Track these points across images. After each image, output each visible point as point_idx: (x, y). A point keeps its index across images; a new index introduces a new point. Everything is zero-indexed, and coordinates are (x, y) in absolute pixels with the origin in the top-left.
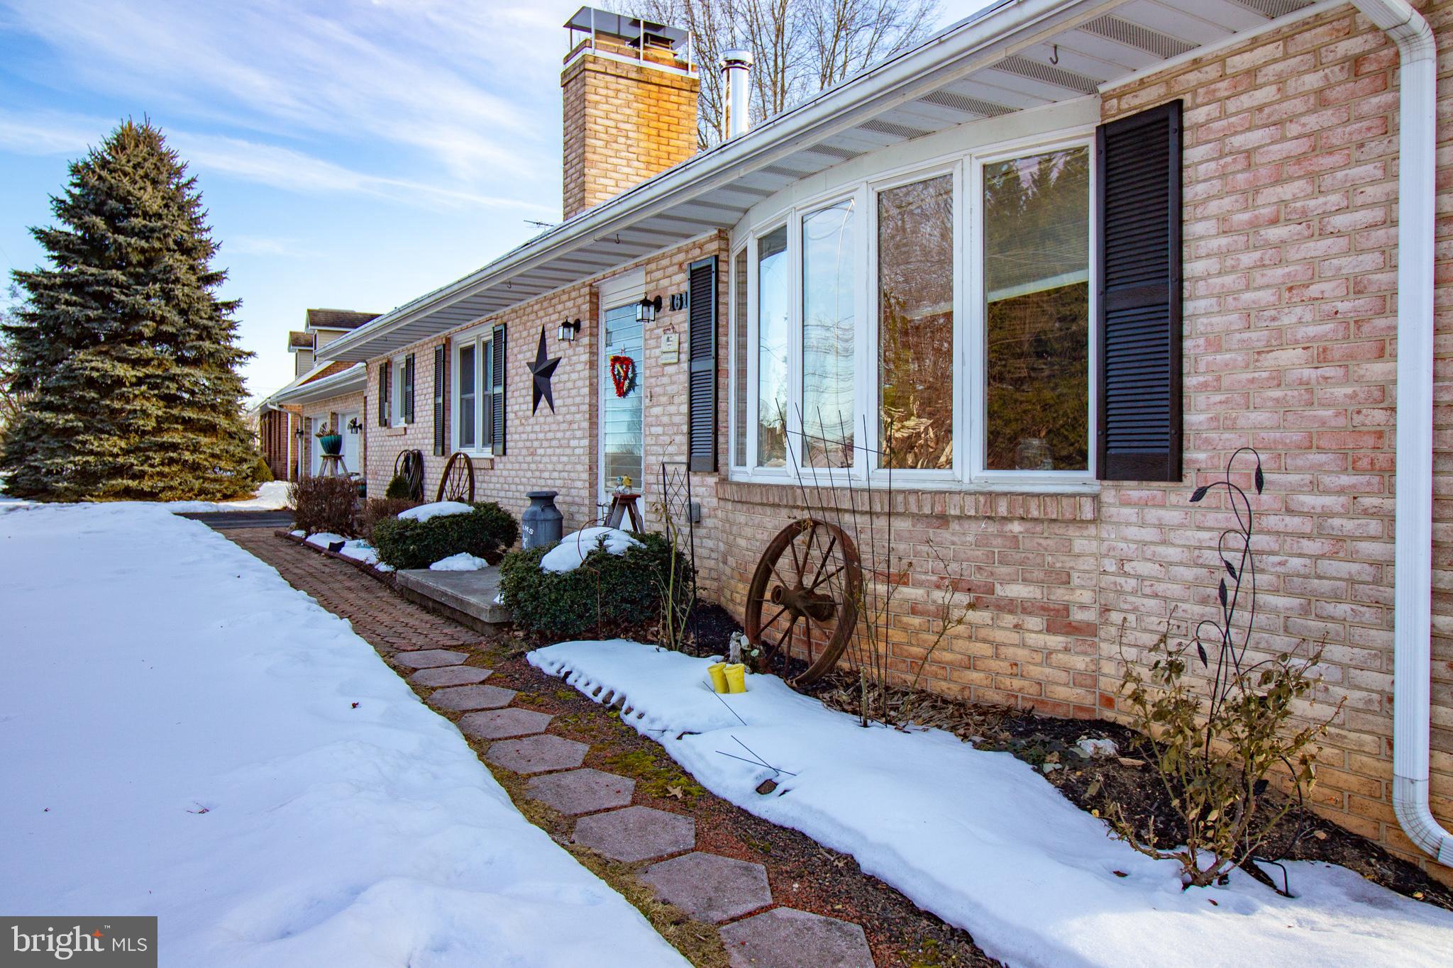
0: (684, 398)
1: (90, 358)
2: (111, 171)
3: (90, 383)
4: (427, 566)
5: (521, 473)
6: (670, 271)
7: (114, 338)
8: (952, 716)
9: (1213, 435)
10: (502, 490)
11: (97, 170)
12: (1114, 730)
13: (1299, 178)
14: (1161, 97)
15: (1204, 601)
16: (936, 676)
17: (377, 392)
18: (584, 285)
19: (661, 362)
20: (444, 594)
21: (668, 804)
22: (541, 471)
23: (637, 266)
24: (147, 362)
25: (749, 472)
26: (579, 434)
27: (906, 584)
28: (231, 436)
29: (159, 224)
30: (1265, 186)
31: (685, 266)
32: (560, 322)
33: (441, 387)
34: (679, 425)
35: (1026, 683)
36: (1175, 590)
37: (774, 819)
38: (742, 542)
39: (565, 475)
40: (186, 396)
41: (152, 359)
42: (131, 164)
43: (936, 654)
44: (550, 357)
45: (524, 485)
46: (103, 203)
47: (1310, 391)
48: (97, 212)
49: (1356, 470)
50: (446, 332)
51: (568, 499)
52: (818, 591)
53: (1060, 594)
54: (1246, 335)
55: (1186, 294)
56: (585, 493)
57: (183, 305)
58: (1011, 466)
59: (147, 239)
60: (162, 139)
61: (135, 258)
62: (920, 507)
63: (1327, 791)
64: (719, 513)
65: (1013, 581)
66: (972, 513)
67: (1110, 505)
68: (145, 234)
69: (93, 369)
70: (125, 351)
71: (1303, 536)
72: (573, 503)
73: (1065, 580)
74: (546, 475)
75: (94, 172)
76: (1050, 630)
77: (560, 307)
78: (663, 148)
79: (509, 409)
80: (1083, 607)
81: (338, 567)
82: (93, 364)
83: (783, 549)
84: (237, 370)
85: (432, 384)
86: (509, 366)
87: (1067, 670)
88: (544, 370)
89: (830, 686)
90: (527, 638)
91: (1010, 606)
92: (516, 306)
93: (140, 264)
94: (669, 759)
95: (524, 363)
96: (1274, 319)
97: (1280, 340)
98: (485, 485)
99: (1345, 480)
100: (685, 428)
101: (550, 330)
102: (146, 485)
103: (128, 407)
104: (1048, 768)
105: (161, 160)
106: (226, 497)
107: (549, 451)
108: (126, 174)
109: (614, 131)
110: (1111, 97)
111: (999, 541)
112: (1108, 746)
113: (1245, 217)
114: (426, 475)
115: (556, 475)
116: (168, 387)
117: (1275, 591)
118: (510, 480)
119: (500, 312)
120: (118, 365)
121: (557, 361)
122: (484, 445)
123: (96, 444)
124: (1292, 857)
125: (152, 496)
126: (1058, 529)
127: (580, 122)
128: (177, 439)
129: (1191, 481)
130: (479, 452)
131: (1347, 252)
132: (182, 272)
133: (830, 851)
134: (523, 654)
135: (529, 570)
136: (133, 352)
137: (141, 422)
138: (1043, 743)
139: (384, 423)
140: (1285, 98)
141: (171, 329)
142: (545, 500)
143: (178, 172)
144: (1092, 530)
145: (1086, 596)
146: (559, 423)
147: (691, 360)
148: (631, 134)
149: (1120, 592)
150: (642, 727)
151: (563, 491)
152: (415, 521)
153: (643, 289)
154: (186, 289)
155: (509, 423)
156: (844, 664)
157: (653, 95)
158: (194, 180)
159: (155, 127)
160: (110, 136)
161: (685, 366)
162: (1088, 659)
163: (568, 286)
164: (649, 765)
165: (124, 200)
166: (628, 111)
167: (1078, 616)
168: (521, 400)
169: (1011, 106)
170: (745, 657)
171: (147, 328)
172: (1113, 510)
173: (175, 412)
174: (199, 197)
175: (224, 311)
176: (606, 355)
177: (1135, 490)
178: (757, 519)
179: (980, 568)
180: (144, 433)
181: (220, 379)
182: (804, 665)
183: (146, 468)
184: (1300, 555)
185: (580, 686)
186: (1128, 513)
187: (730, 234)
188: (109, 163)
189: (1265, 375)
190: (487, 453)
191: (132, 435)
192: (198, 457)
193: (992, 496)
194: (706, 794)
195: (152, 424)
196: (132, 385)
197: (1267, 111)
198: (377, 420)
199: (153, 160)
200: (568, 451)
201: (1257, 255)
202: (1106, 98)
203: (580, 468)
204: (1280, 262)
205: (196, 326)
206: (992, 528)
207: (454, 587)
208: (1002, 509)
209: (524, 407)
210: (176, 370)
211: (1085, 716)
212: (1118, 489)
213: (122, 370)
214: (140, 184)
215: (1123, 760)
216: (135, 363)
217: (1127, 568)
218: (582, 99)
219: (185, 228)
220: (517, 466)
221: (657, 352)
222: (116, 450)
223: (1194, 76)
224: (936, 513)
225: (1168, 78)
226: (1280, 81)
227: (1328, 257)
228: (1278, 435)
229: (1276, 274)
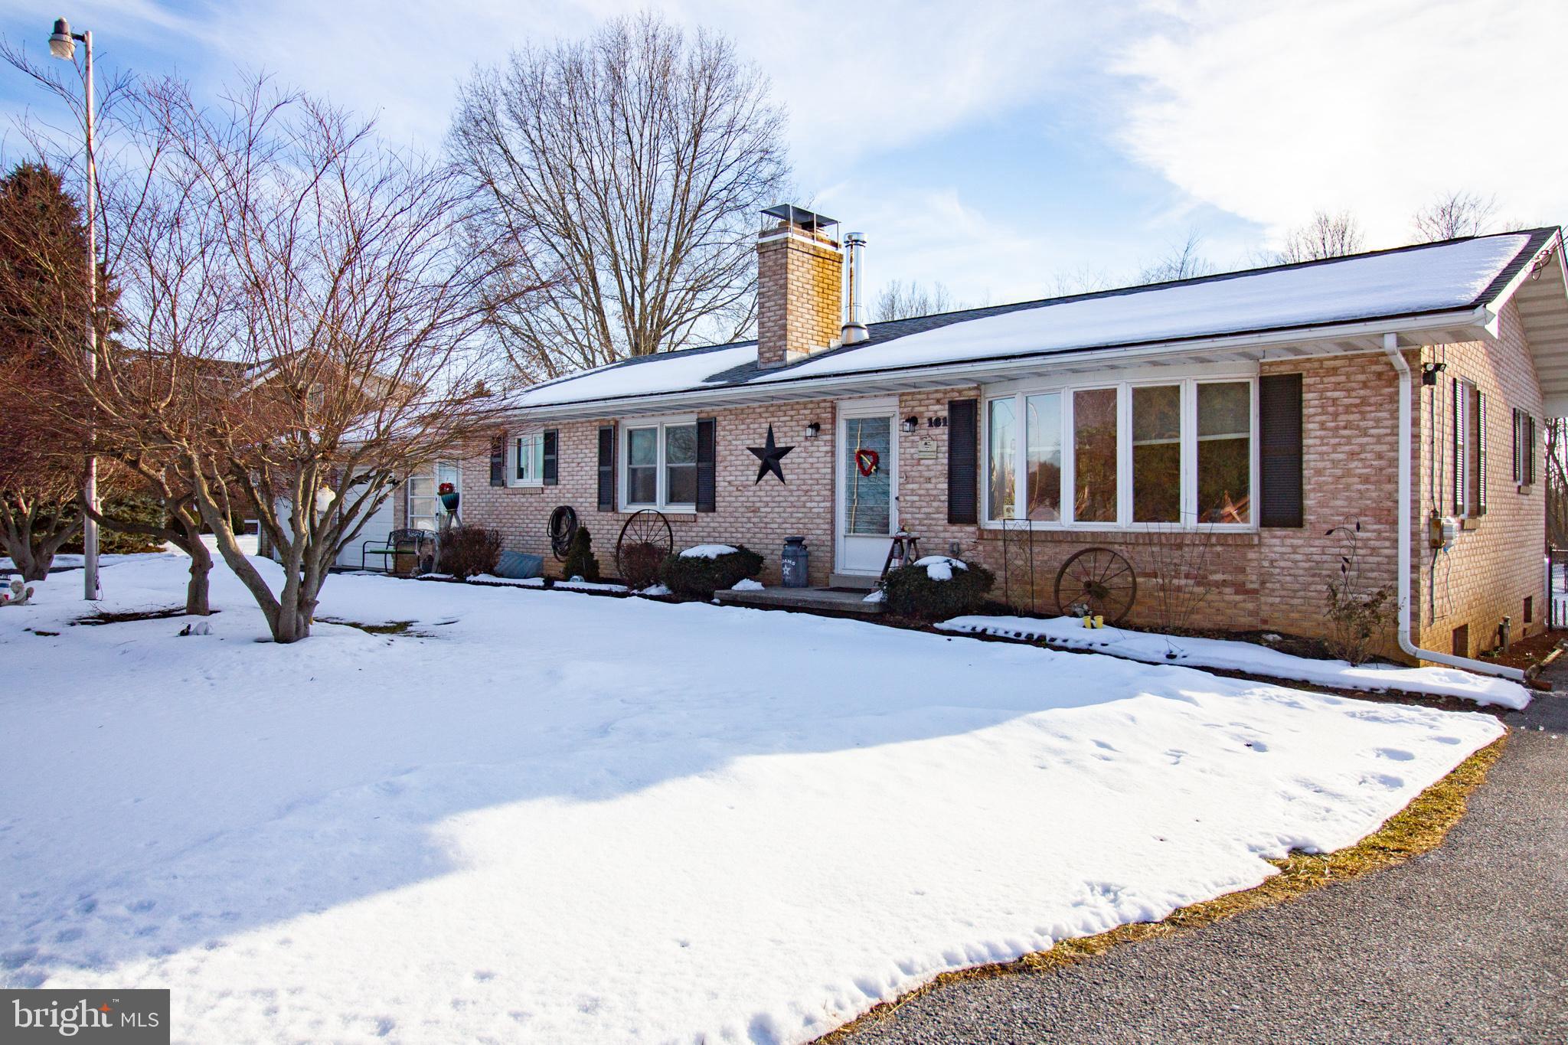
0: (943, 480)
4: (728, 588)
6: (927, 402)
9: (1318, 509)
13: (1356, 413)
14: (1292, 370)
18: (822, 401)
19: (918, 457)
23: (888, 395)
25: (1013, 524)
26: (815, 498)
27: (1156, 577)
30: (1341, 414)
31: (943, 402)
32: (795, 424)
36: (1300, 572)
39: (810, 526)
44: (780, 445)
47: (1361, 493)
49: (1380, 522)
51: (812, 541)
53: (1241, 577)
54: (1333, 470)
55: (1304, 452)
64: (978, 547)
65: (1217, 572)
67: (1267, 538)
71: (1358, 548)
73: (1243, 571)
76: (1237, 593)
77: (794, 413)
79: (716, 479)
80: (1252, 582)
83: (1069, 565)
87: (1244, 610)
88: (771, 455)
91: (1216, 584)
96: (1345, 465)
97: (1348, 473)
99: (1376, 527)
100: (944, 498)
101: (780, 427)
109: (801, 290)
110: (1266, 365)
111: (1211, 555)
113: (1332, 424)
121: (789, 448)
122: (676, 504)
126: (1241, 549)
129: (1307, 527)
130: (669, 509)
131: (1376, 444)
139: (500, 483)
140: (1349, 381)
144: (1257, 549)
145: (1253, 577)
146: (790, 491)
147: (951, 458)
148: (810, 292)
149: (1272, 575)
151: (808, 536)
153: (894, 409)
155: (718, 489)
161: (944, 461)
162: (1255, 604)
163: (802, 400)
166: (808, 276)
167: (1250, 586)
168: (737, 473)
172: (1268, 540)
176: (849, 449)
177: (1279, 531)
179: (1200, 568)
185: (1001, 634)
186: (1276, 541)
189: (1342, 486)
190: (684, 510)
193: (1207, 535)
197: (1342, 385)
201: (1337, 440)
202: (1262, 364)
203: (818, 521)
204: (1348, 444)
206: (1207, 549)
208: (1212, 541)
209: (742, 478)
211: (1254, 629)
212: (1270, 531)
217: (1275, 564)
220: (732, 520)
221: (913, 450)
223: (1308, 365)
224: (1178, 542)
225: (1296, 363)
226: (1348, 375)
227: (1368, 444)
228: (1347, 510)
229: (1347, 448)
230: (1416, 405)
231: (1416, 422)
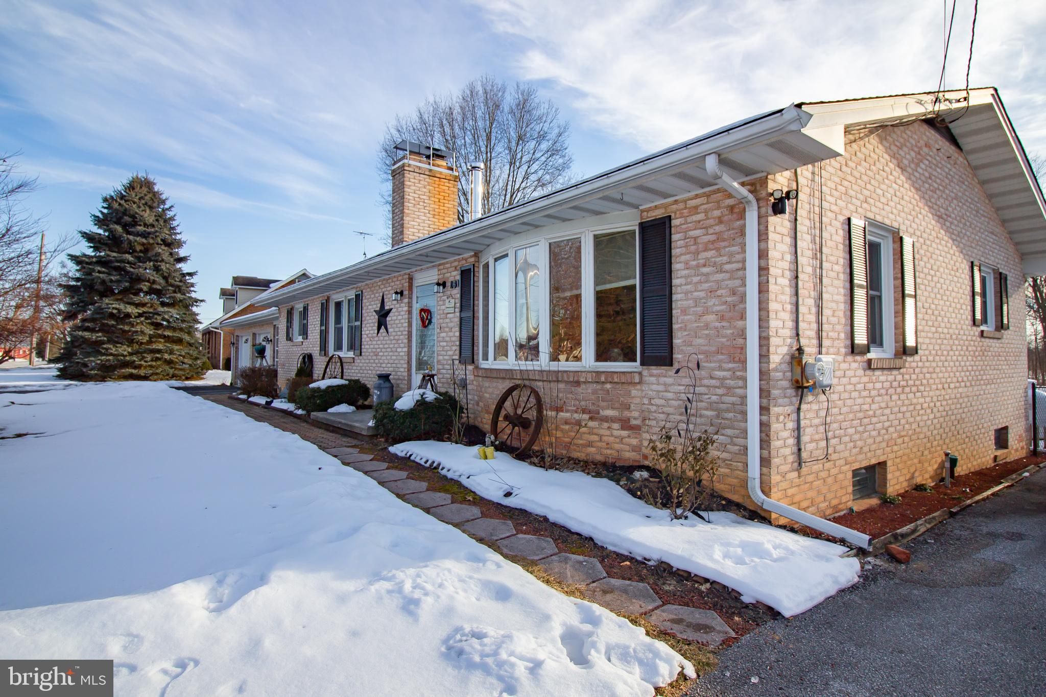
0: (458, 329)
1: (111, 302)
2: (126, 201)
3: (112, 316)
4: (326, 410)
5: (370, 365)
6: (451, 269)
7: (124, 292)
8: (582, 466)
9: (684, 348)
10: (359, 373)
11: (118, 200)
12: (647, 468)
13: (713, 250)
14: (663, 214)
15: (681, 414)
16: (575, 450)
17: (285, 323)
18: (405, 274)
19: (445, 312)
20: (340, 423)
21: (467, 503)
22: (381, 364)
23: (433, 266)
24: (143, 305)
25: (490, 363)
26: (402, 345)
27: (562, 411)
28: (190, 345)
29: (153, 230)
30: (701, 252)
31: (458, 268)
32: (393, 292)
33: (324, 321)
34: (454, 342)
35: (613, 452)
36: (671, 410)
37: (512, 505)
38: (487, 395)
39: (394, 365)
40: (165, 323)
41: (147, 303)
42: (138, 197)
43: (576, 441)
44: (387, 308)
45: (371, 370)
46: (121, 218)
47: (718, 331)
48: (117, 223)
49: (734, 362)
50: (327, 293)
51: (396, 377)
52: (523, 416)
53: (627, 414)
54: (695, 309)
55: (673, 292)
56: (406, 374)
57: (165, 274)
58: (606, 361)
59: (146, 238)
60: (155, 184)
61: (138, 248)
62: (568, 378)
63: (727, 486)
64: (475, 382)
65: (608, 408)
66: (590, 380)
67: (646, 376)
68: (144, 235)
69: (113, 308)
70: (132, 298)
71: (716, 387)
72: (399, 379)
73: (628, 408)
74: (384, 365)
75: (116, 201)
76: (623, 428)
77: (393, 284)
78: (441, 208)
79: (363, 333)
80: (635, 419)
81: (271, 413)
82: (114, 306)
83: (507, 398)
84: (195, 309)
85: (319, 319)
86: (364, 311)
87: (629, 445)
88: (383, 315)
89: (530, 457)
90: (386, 441)
91: (606, 419)
92: (368, 282)
93: (141, 251)
94: (464, 486)
95: (372, 310)
96: (705, 303)
97: (707, 311)
98: (349, 371)
99: (731, 365)
100: (458, 343)
101: (387, 295)
102: (142, 372)
103: (133, 329)
104: (622, 483)
105: (154, 195)
106: (187, 379)
107: (386, 354)
108: (134, 203)
109: (418, 199)
110: (644, 211)
111: (601, 392)
112: (645, 474)
113: (694, 263)
114: (314, 366)
115: (389, 365)
116: (156, 319)
117: (707, 409)
118: (364, 368)
119: (360, 284)
120: (128, 306)
121: (390, 310)
122: (348, 350)
123: (114, 349)
124: (712, 510)
125: (145, 378)
126: (626, 386)
127: (401, 194)
128: (160, 347)
129: (676, 366)
130: (346, 354)
131: (730, 279)
132: (166, 256)
133: (537, 515)
134: (386, 448)
135: (389, 409)
136: (136, 299)
137: (140, 338)
138: (620, 474)
139: (289, 338)
140: (708, 219)
141: (158, 287)
142: (385, 377)
143: (164, 202)
144: (638, 387)
145: (636, 414)
146: (391, 340)
147: (461, 311)
148: (426, 201)
149: (650, 412)
150: (450, 475)
151: (393, 373)
152: (319, 388)
153: (436, 277)
154: (168, 265)
155: (363, 340)
156: (536, 448)
157: (437, 183)
158: (172, 206)
159: (151, 178)
160: (126, 182)
161: (458, 314)
162: (637, 440)
163: (397, 274)
164: (455, 489)
165: (133, 217)
166: (425, 190)
167: (633, 422)
168: (370, 328)
169: (604, 211)
170: (493, 444)
171: (145, 286)
172: (647, 378)
173: (160, 332)
174: (175, 215)
175: (187, 278)
176: (416, 307)
177: (655, 370)
178: (494, 384)
179: (593, 404)
180: (142, 343)
181: (185, 314)
182: (518, 449)
183: (143, 363)
184: (716, 395)
185: (418, 460)
186: (653, 379)
187: (480, 254)
188: (125, 196)
189: (702, 324)
190: (351, 354)
191: (135, 345)
192: (173, 357)
193: (598, 373)
194: (482, 499)
195: (146, 339)
196: (136, 317)
197: (701, 223)
198: (285, 337)
199: (150, 195)
200: (396, 354)
201: (699, 278)
202: (642, 211)
203: (402, 362)
204: (706, 282)
205: (172, 286)
206: (599, 387)
207: (345, 419)
208: (603, 379)
209: (372, 332)
210: (161, 309)
211: (637, 464)
212: (648, 370)
213: (130, 309)
214: (143, 208)
215: (651, 479)
216: (137, 305)
217: (652, 402)
218: (403, 183)
219: (167, 232)
220: (367, 361)
221: (443, 307)
222: (125, 353)
223: (674, 207)
224: (575, 380)
225: (665, 206)
226: (706, 212)
227: (723, 280)
228: (706, 348)
229: (706, 286)
230: (763, 236)
231: (763, 254)
